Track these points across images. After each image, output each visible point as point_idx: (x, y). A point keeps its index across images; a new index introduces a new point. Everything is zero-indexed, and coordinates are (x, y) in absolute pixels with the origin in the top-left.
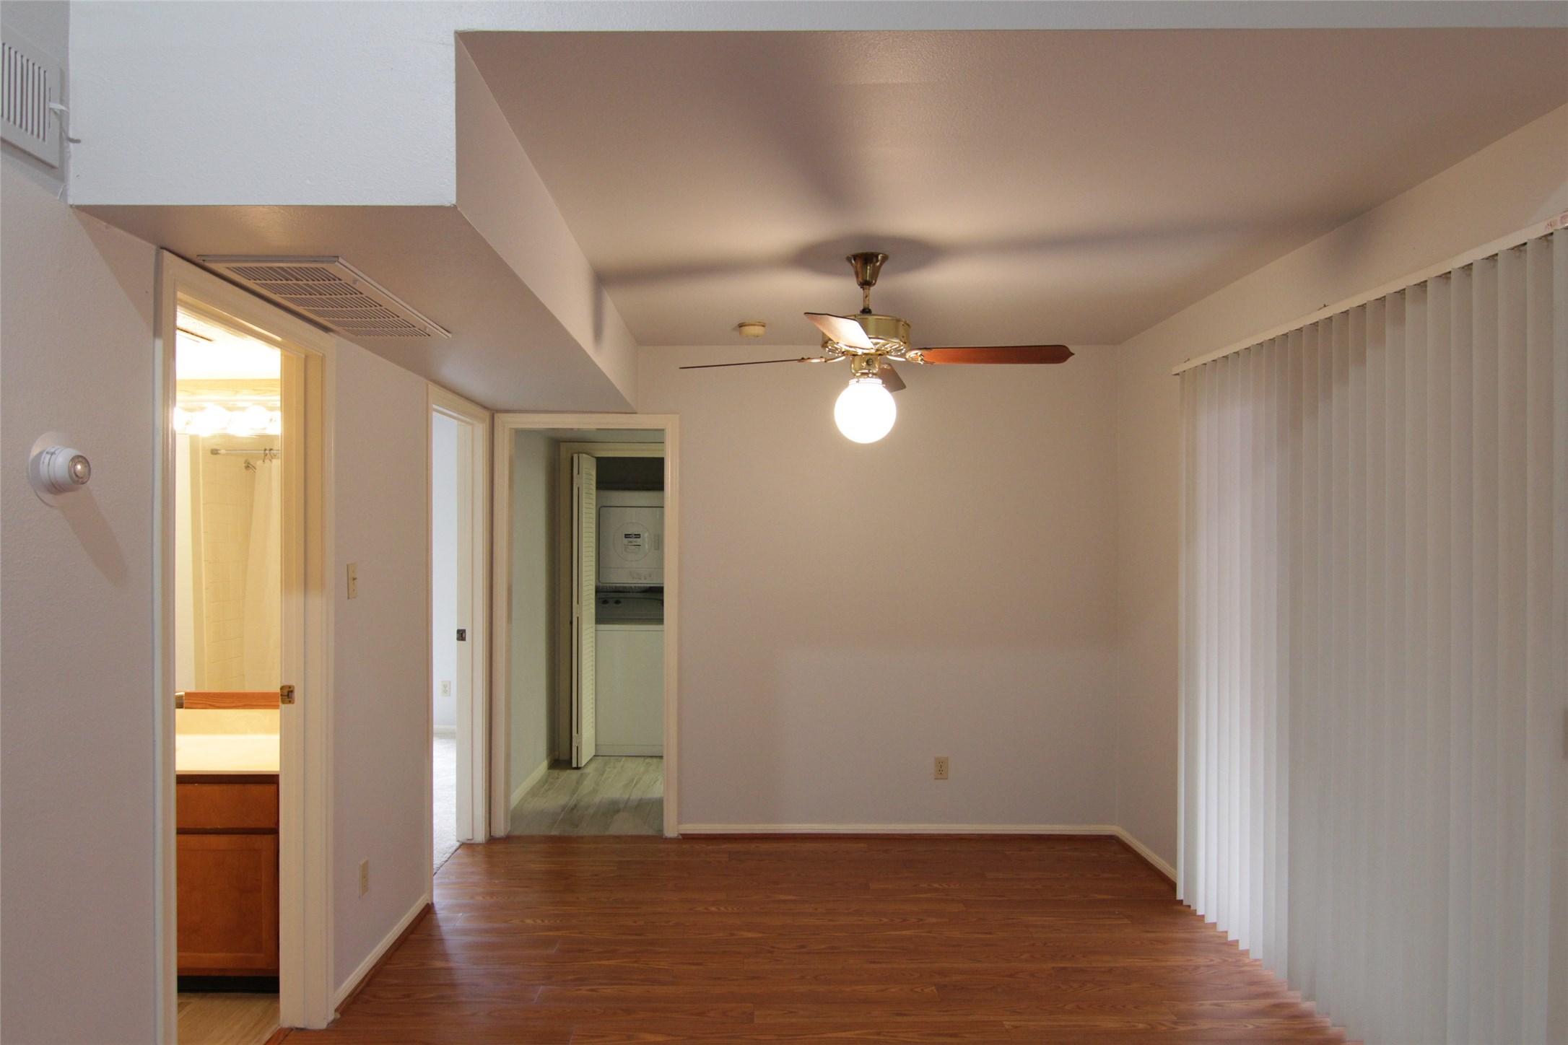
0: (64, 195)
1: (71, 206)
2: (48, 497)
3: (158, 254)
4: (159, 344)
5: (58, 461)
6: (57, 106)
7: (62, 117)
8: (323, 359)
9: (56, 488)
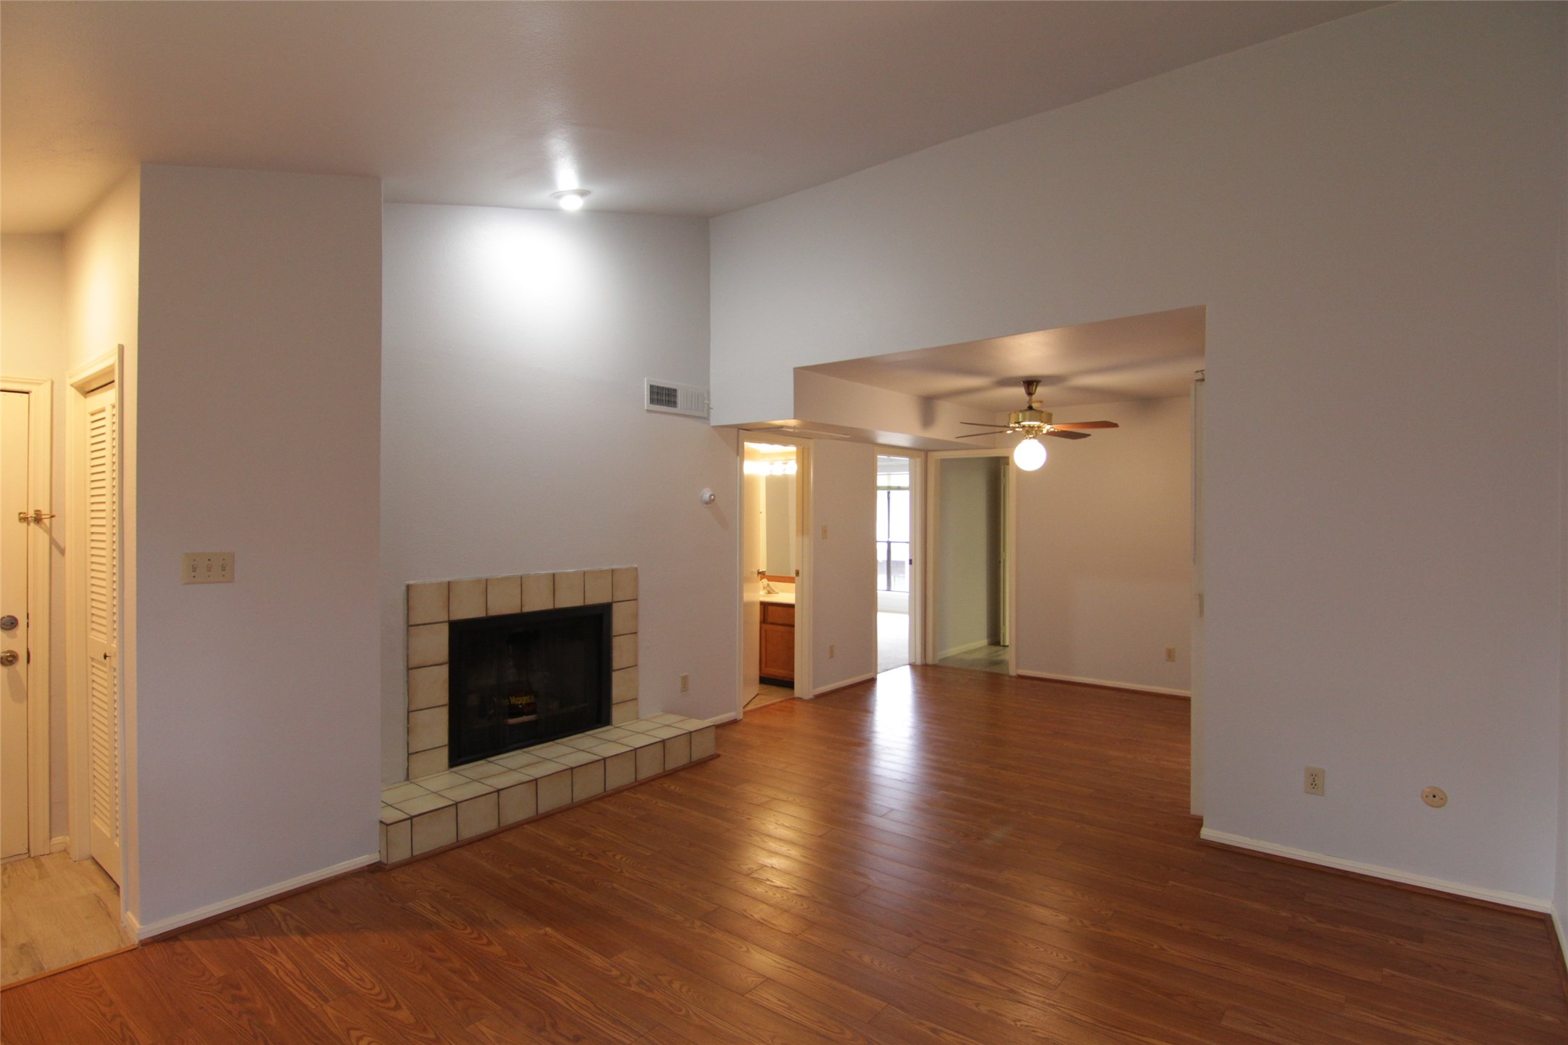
0: (709, 424)
1: (713, 427)
2: (705, 505)
3: (738, 431)
4: (738, 458)
5: (707, 494)
6: (706, 402)
7: (708, 405)
8: (808, 448)
9: (707, 503)
